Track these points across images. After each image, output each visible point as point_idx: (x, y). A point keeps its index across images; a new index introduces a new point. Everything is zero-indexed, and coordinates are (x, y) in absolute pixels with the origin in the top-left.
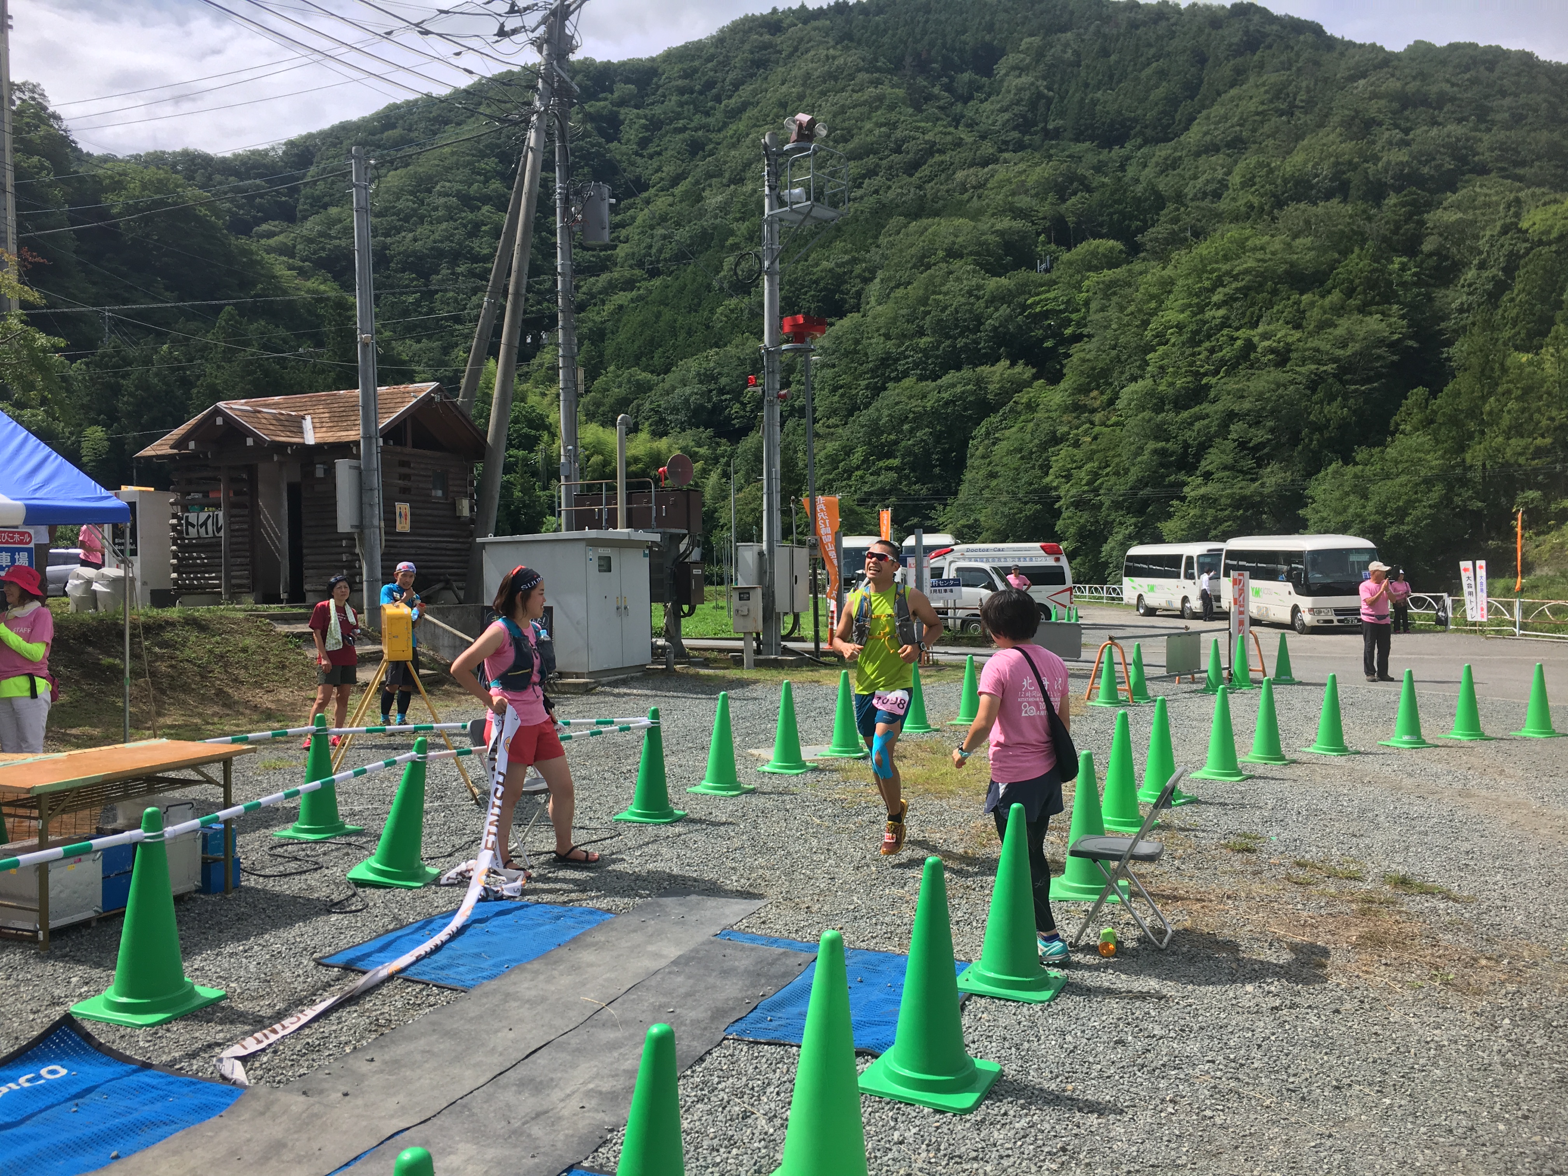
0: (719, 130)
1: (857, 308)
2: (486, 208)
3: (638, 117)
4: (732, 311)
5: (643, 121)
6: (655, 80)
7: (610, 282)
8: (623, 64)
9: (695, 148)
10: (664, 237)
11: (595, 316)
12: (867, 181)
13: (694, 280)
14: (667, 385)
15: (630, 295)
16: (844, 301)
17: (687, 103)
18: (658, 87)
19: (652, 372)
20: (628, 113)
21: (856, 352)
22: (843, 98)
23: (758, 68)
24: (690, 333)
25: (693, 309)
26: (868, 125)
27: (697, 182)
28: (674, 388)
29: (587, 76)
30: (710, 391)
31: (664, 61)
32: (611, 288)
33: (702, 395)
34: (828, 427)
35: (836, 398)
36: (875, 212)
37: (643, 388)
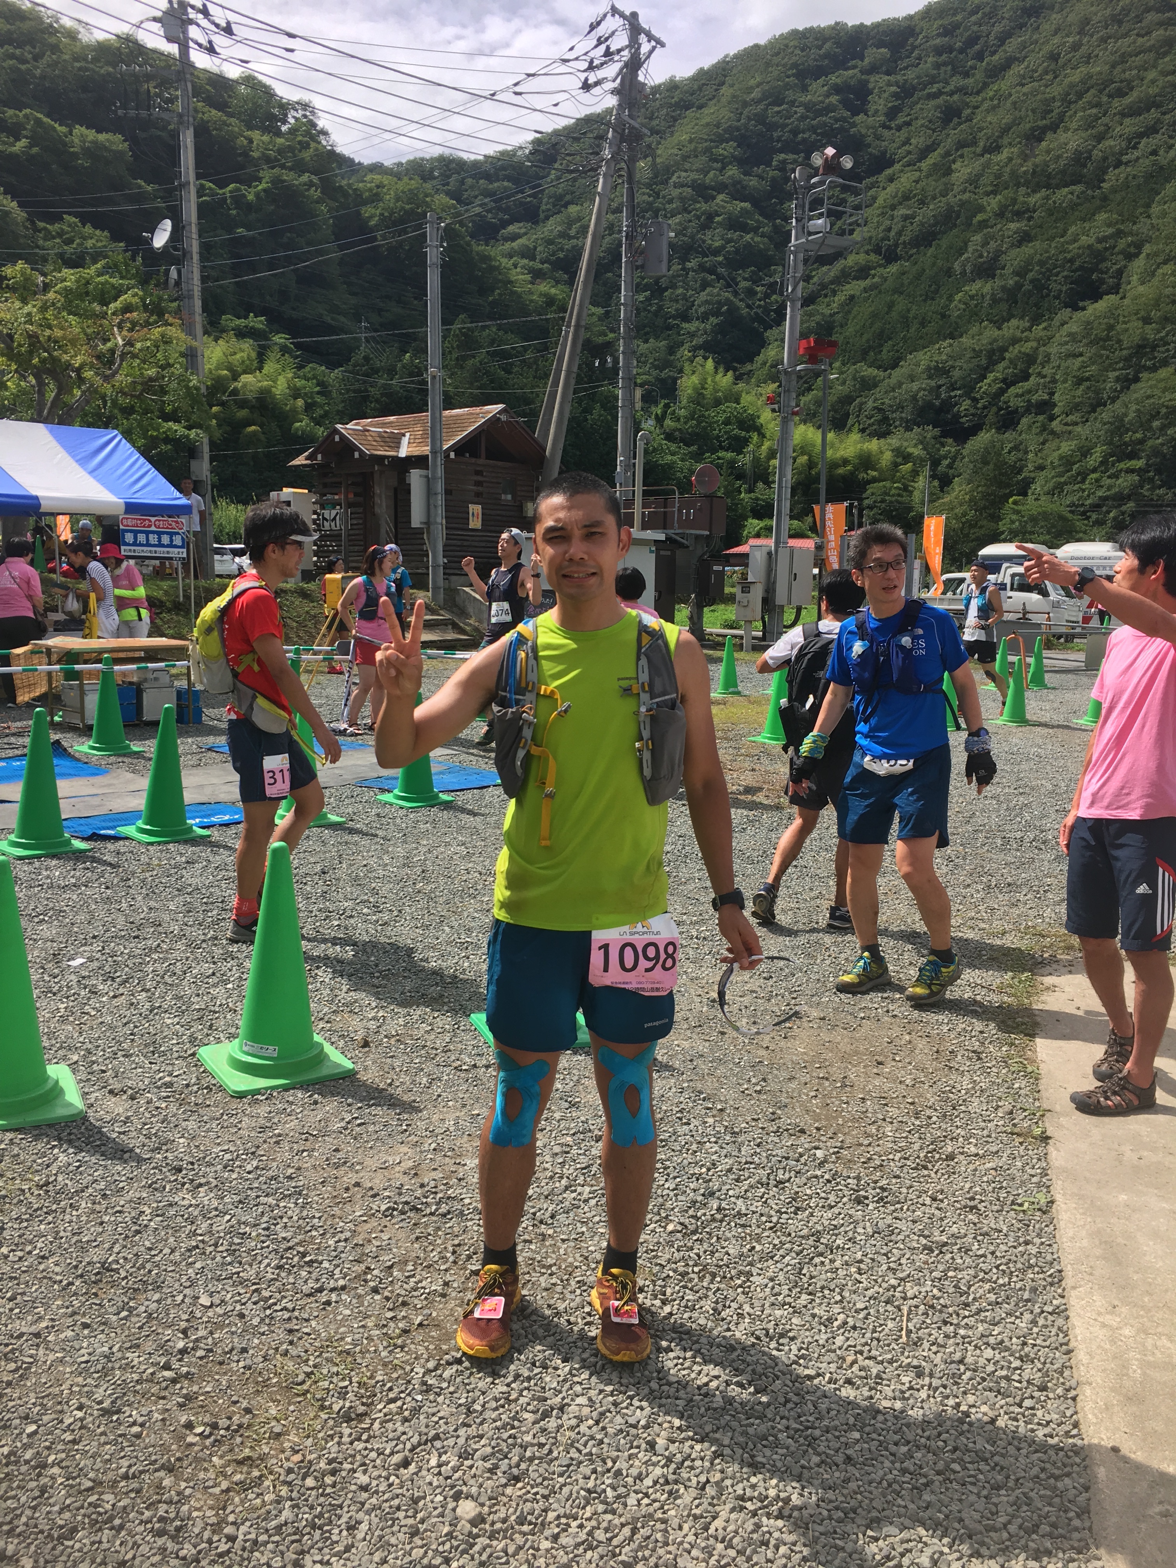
0: (978, 93)
1: (1115, 289)
2: (721, 197)
3: (889, 84)
4: (972, 297)
5: (893, 89)
6: (911, 40)
7: (843, 271)
8: (877, 26)
9: (950, 115)
10: (906, 218)
11: (824, 308)
12: (1144, 141)
13: (934, 264)
14: (893, 381)
15: (863, 284)
16: (1102, 281)
17: (945, 64)
18: (914, 48)
19: (878, 368)
20: (878, 81)
21: (1108, 338)
22: (1124, 44)
23: (1030, 16)
24: (923, 324)
25: (929, 297)
26: (1151, 75)
27: (948, 154)
28: (900, 384)
29: (838, 44)
30: (940, 387)
31: (923, 19)
32: (845, 277)
33: (931, 390)
34: (1066, 424)
35: (1079, 392)
36: (1149, 177)
37: (867, 385)
